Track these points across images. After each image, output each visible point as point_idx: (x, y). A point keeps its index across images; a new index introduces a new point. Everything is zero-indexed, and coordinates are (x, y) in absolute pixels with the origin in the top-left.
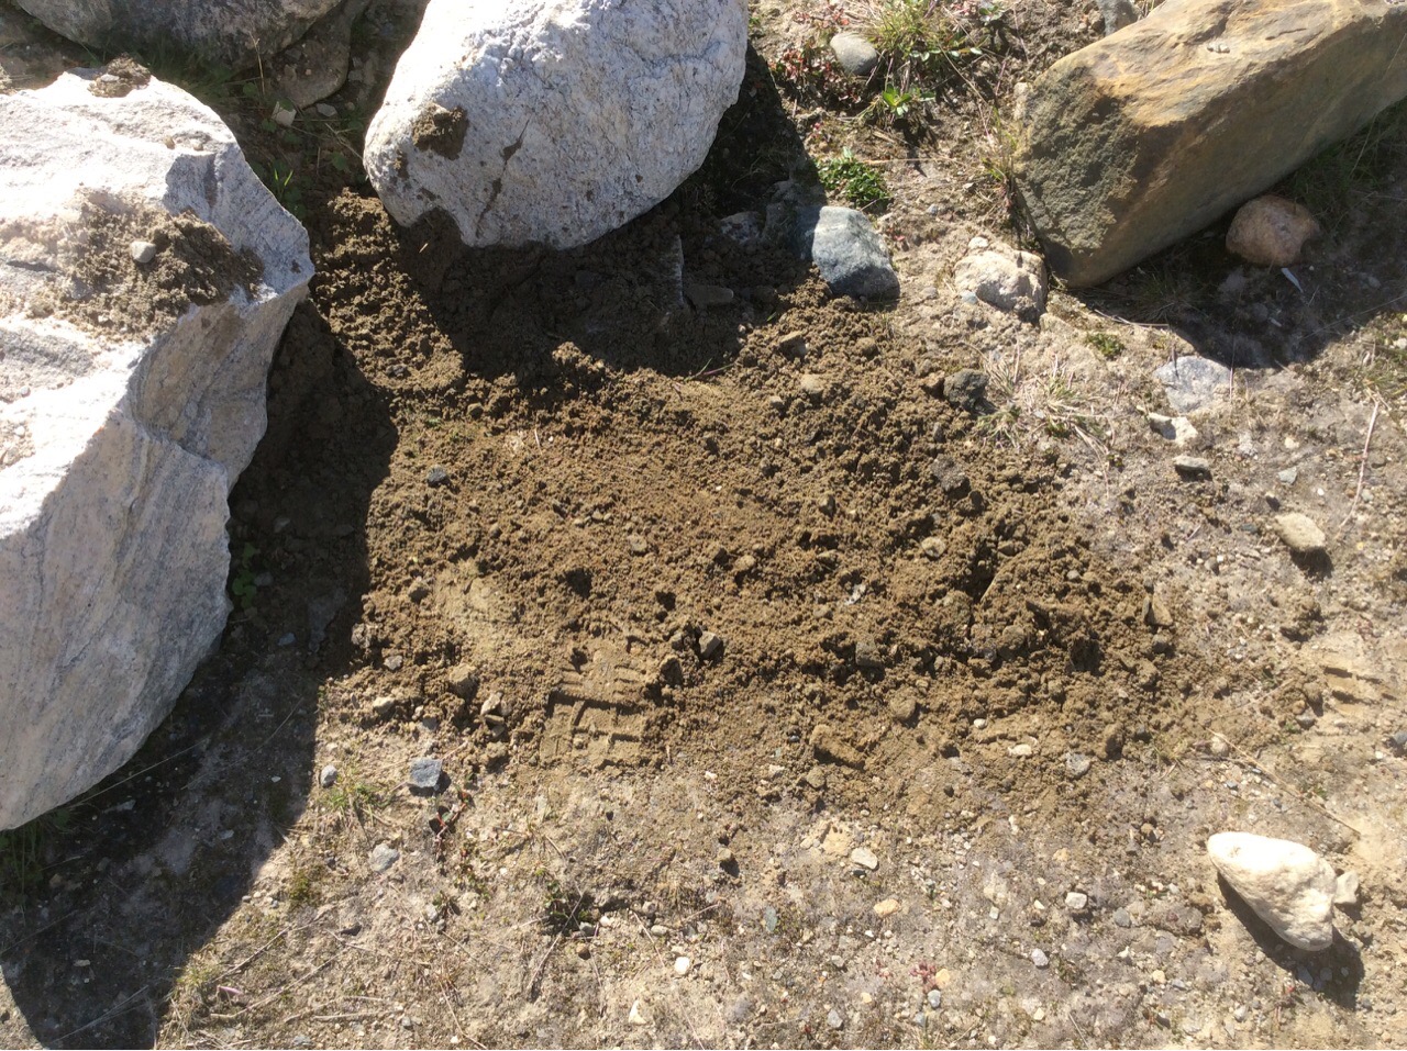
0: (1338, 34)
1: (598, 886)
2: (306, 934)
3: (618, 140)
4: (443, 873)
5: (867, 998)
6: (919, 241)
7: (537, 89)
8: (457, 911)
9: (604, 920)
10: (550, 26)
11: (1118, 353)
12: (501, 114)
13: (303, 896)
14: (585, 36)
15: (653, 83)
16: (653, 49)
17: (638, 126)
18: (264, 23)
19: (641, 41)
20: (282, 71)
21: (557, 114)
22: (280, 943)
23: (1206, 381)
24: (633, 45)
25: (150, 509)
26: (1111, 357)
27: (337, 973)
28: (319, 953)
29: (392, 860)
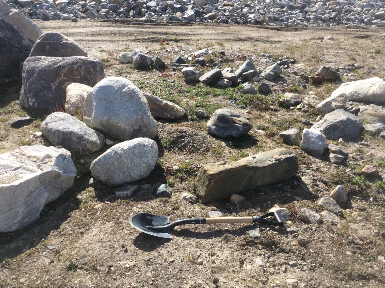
0: (242, 166)
1: (80, 264)
2: (27, 260)
3: (129, 166)
4: (54, 258)
5: (118, 284)
6: (177, 192)
7: (118, 156)
8: (54, 263)
9: (78, 270)
10: (122, 148)
11: (204, 209)
12: (112, 159)
13: (29, 255)
14: (127, 151)
15: (136, 159)
16: (138, 155)
17: (133, 165)
18: (84, 148)
19: (136, 153)
20: (85, 157)
21: (120, 160)
22: (22, 260)
23: (217, 214)
24: (134, 154)
25: (34, 193)
26: (203, 210)
27: (29, 267)
28: (27, 263)
29: (46, 254)
